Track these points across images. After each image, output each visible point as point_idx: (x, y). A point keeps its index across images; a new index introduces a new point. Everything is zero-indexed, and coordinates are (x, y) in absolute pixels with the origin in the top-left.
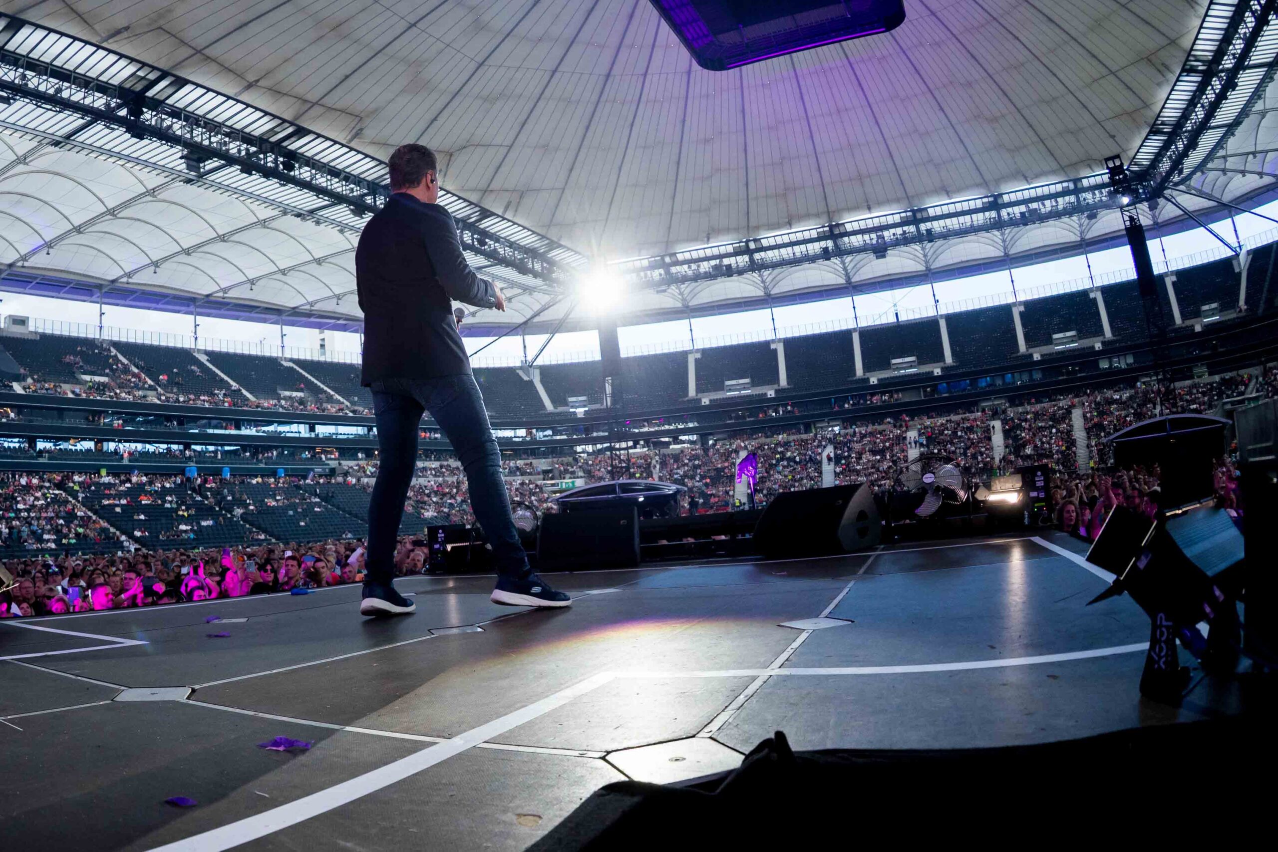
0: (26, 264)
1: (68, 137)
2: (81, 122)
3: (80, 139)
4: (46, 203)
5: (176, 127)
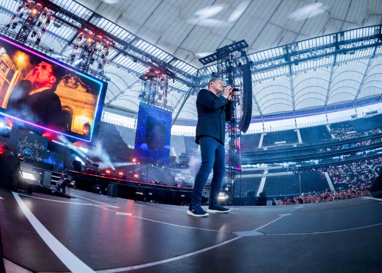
1: (374, 54)
2: (374, 49)
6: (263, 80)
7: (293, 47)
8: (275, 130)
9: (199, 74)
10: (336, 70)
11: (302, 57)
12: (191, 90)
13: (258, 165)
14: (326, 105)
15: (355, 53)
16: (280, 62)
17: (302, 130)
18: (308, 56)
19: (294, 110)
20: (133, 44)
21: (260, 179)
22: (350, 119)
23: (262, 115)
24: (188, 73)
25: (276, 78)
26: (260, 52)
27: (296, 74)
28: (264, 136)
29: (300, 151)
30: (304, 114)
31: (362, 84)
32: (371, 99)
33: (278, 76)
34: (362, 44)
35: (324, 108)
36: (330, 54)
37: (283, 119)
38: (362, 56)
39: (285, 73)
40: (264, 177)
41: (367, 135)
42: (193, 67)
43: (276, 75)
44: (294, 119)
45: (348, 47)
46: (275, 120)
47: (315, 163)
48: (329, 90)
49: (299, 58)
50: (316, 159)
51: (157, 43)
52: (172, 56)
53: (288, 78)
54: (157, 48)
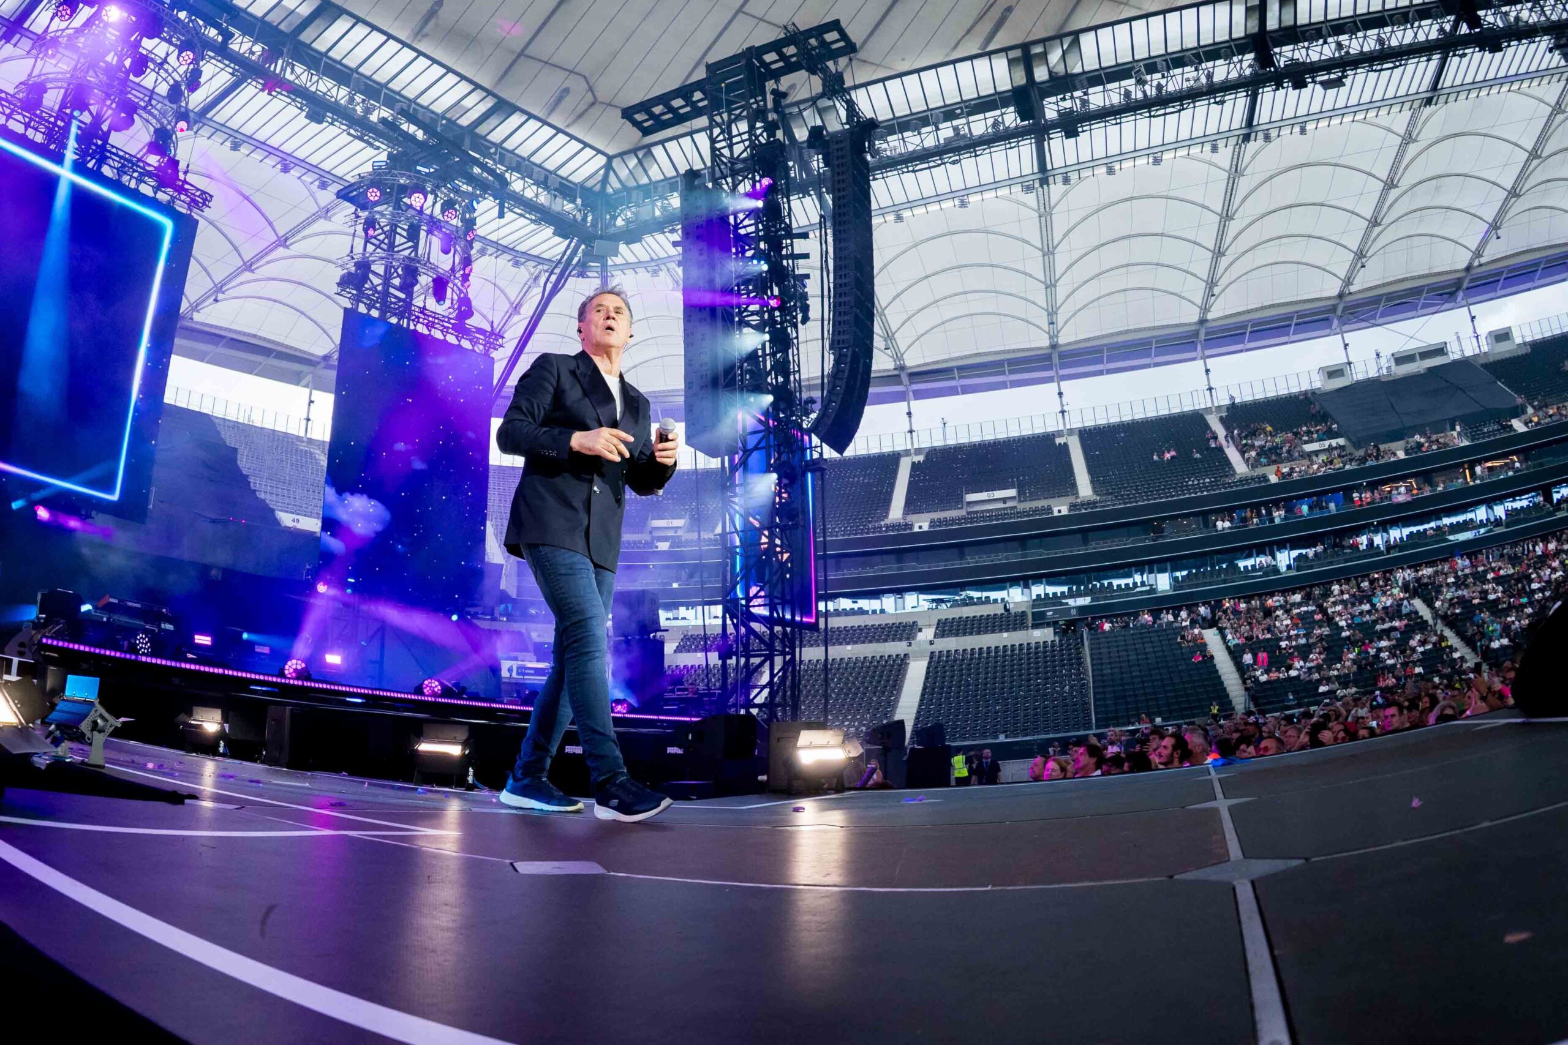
0: (1483, 260)
1: (1434, 87)
2: (1434, 64)
3: (1448, 84)
4: (1466, 175)
5: (1525, 15)
6: (910, 204)
7: (1055, 57)
8: (963, 440)
9: (612, 178)
10: (1254, 157)
11: (1097, 98)
12: (574, 253)
13: (888, 603)
14: (1202, 321)
15: (1348, 81)
16: (995, 124)
17: (1091, 437)
18: (1127, 94)
19: (1054, 346)
20: (305, 37)
21: (897, 667)
22: (1318, 383)
23: (902, 368)
24: (563, 172)
25: (974, 199)
26: (901, 75)
27: (1066, 180)
28: (915, 466)
29: (1085, 534)
30: (1100, 361)
31: (1374, 222)
32: (1416, 292)
33: (981, 188)
34: (1380, 41)
35: (1196, 334)
36: (1229, 87)
37: (1003, 386)
38: (1378, 96)
39: (1015, 173)
40: (919, 656)
41: (1401, 455)
42: (586, 145)
43: (972, 181)
44: (1053, 386)
45: (1314, 57)
46: (966, 390)
47: (1152, 590)
48: (1218, 253)
49: (1085, 103)
50: (1162, 571)
51: (420, 32)
52: (489, 93)
53: (1031, 199)
54: (420, 53)
